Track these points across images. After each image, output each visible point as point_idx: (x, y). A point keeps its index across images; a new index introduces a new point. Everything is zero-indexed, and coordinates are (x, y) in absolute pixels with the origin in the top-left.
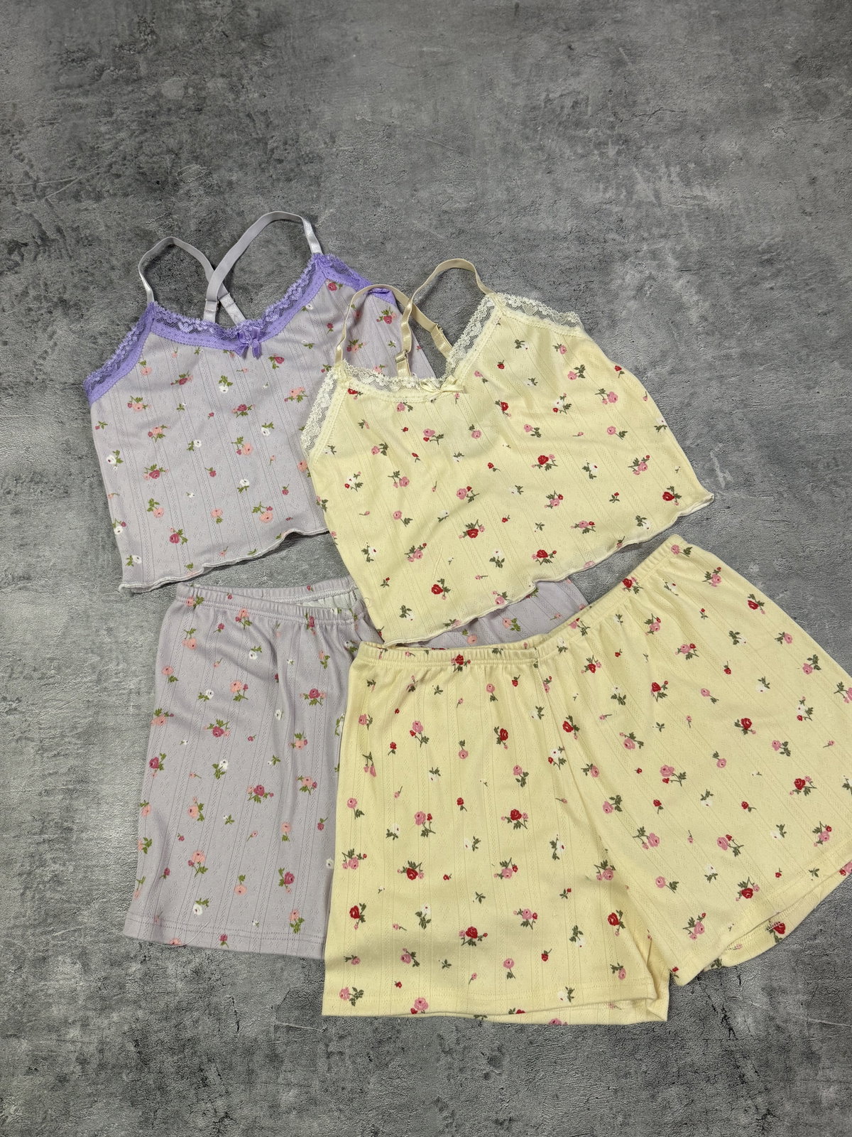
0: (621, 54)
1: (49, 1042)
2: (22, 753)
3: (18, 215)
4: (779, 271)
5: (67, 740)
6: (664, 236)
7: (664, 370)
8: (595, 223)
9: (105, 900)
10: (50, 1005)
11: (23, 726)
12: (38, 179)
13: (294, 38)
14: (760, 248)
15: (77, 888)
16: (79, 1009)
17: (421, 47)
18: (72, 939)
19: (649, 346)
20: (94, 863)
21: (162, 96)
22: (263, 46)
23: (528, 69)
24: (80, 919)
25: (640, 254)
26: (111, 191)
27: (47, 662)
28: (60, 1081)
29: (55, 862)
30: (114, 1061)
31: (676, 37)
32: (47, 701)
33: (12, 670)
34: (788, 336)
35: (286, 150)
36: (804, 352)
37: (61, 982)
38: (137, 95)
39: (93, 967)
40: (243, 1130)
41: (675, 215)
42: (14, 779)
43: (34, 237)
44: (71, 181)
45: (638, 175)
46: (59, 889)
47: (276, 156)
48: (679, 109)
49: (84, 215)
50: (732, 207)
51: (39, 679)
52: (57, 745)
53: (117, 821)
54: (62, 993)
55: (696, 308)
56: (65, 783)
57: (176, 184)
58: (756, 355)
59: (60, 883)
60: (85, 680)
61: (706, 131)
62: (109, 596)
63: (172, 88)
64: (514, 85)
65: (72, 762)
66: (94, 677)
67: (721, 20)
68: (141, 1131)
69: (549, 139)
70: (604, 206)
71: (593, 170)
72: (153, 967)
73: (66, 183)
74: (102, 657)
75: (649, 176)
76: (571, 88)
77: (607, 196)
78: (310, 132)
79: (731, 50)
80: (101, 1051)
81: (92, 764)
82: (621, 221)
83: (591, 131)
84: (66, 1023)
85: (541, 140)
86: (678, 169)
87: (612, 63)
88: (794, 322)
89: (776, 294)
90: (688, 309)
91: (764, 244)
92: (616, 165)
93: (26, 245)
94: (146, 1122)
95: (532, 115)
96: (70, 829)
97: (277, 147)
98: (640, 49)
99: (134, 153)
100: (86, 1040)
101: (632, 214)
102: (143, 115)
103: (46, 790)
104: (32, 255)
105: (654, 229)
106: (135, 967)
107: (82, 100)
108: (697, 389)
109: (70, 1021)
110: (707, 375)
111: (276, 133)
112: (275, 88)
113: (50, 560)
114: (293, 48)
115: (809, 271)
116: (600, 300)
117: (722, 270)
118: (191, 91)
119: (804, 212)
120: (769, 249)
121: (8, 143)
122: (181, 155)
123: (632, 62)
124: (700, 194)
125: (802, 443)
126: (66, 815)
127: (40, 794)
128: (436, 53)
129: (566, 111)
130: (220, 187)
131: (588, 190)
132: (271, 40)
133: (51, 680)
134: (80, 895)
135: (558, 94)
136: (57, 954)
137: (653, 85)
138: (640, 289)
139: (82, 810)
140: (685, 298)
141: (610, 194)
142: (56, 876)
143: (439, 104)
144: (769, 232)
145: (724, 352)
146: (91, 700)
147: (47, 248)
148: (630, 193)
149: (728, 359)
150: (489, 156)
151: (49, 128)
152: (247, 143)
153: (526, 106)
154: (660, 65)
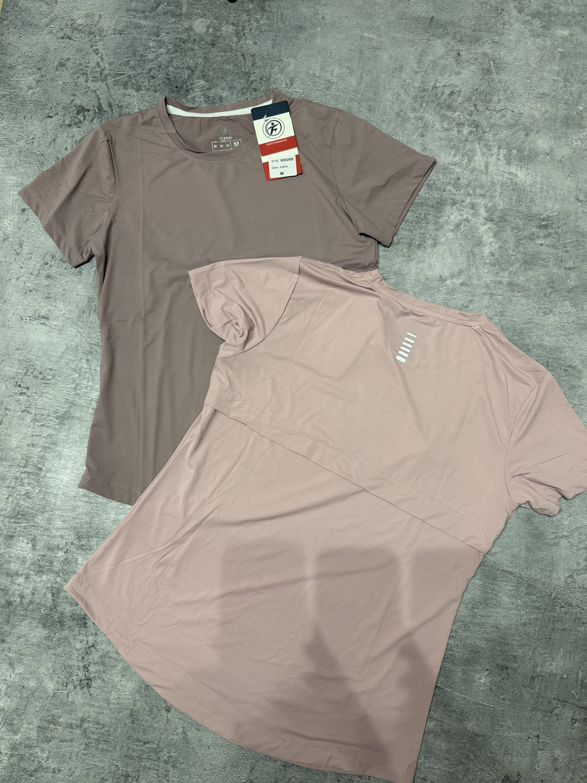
0: (490, 65)
1: (6, 582)
2: (23, 419)
3: (87, 89)
4: (550, 234)
5: (50, 418)
6: (482, 196)
7: (457, 281)
8: (441, 176)
9: (52, 513)
10: (10, 562)
11: (27, 404)
12: (105, 68)
13: (284, 8)
14: (542, 217)
15: (38, 502)
16: (26, 569)
17: (363, 32)
18: (30, 530)
19: (453, 264)
20: (50, 491)
21: (192, 30)
22: (263, 9)
23: (427, 64)
24: (36, 520)
25: (464, 204)
26: (147, 87)
27: (48, 371)
28: (8, 604)
29: (29, 485)
30: (38, 601)
31: (530, 62)
32: (43, 393)
33: (27, 370)
34: (542, 278)
35: (261, 83)
36: (549, 290)
37: (19, 551)
38: (177, 26)
39: (38, 548)
40: (100, 656)
41: (494, 183)
42: (16, 433)
43: (94, 107)
44: (124, 74)
45: (478, 150)
46: (28, 500)
47: (253, 86)
48: (518, 111)
49: (127, 99)
50: (532, 186)
51: (41, 379)
52: (44, 419)
53: (68, 471)
54: (19, 558)
55: (490, 245)
56: (44, 442)
57: (187, 91)
58: (518, 285)
59: (29, 497)
60: (67, 386)
61: (531, 130)
62: (92, 341)
63: (199, 26)
64: (416, 72)
65: (50, 431)
66: (73, 386)
67: (563, 56)
68: (45, 642)
69: (428, 112)
70: (451, 167)
71: (451, 140)
72: (70, 557)
73: (121, 74)
74: (80, 375)
75: (485, 152)
76: (452, 82)
77: (455, 160)
78: (278, 75)
79: (564, 79)
80: (33, 594)
81: (62, 435)
82: (459, 179)
83: (457, 114)
84: (17, 574)
85: (423, 113)
86: (505, 152)
87: (483, 70)
88: (549, 270)
89: (544, 249)
90: (484, 245)
91: (545, 215)
92: (466, 140)
93: (88, 110)
94: (48, 638)
95: (422, 94)
96: (41, 469)
97: (256, 80)
98: (504, 65)
99: (166, 64)
100: (27, 586)
101: (467, 175)
102: (177, 40)
103: (32, 444)
104: (91, 118)
105: (477, 189)
106: (61, 554)
107: (143, 22)
108: (475, 298)
109: (20, 573)
110: (484, 291)
111: (257, 71)
112: (264, 40)
113: (62, 311)
114: (282, 15)
115: (569, 239)
116: (431, 227)
117: (513, 225)
118: (211, 30)
119: (578, 199)
120: (547, 219)
121: (91, 41)
122: (195, 72)
123: (496, 73)
124: (514, 172)
125: (530, 347)
126: (40, 460)
127: (29, 445)
128: (372, 39)
129: (444, 97)
130: (214, 99)
131: (444, 153)
132: (269, 6)
133: (49, 382)
134: (39, 507)
135: (443, 84)
136: (20, 536)
137: (505, 91)
138: (458, 226)
139: (50, 460)
140: (485, 238)
141: (457, 159)
142: (28, 493)
143: (364, 74)
144: (550, 207)
145: (498, 279)
146: (69, 398)
147: (100, 115)
148: (470, 161)
149: (500, 284)
150: (387, 116)
151: (118, 36)
152: (237, 74)
153: (419, 87)
154: (514, 79)
